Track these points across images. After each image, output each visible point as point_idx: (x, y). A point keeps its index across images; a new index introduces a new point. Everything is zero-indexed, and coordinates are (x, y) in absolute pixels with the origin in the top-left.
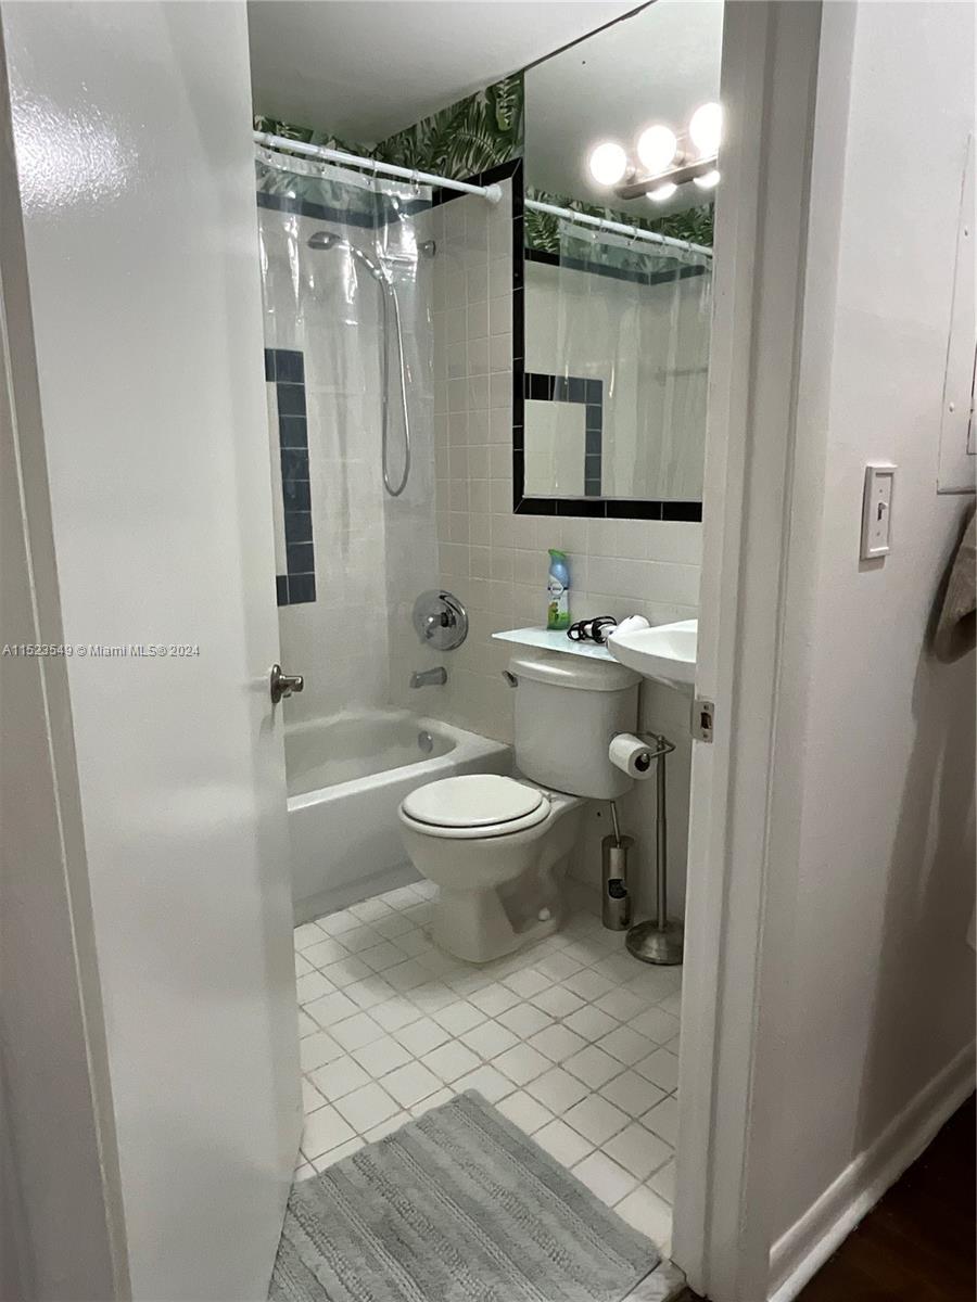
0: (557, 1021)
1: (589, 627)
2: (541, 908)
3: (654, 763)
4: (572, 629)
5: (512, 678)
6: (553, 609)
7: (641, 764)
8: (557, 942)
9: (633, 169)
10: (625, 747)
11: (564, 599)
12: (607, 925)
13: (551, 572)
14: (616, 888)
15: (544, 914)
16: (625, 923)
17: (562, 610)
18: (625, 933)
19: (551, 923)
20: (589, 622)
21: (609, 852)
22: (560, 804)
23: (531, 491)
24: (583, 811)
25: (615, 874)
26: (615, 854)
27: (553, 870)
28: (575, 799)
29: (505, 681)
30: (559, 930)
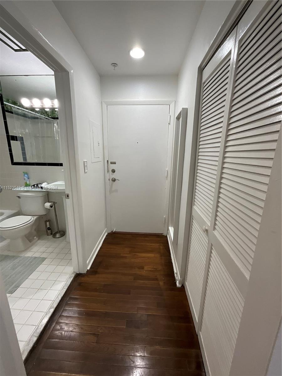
0: (44, 252)
1: (36, 185)
2: (34, 237)
3: (53, 206)
4: (32, 186)
5: (19, 197)
6: (26, 183)
7: (51, 207)
8: (39, 241)
9: (31, 104)
10: (48, 205)
11: (28, 181)
12: (48, 235)
13: (24, 176)
14: (49, 229)
15: (35, 238)
16: (51, 234)
17: (28, 183)
18: (52, 236)
19: (37, 239)
20: (35, 185)
21: (46, 223)
22: (35, 217)
23: (15, 161)
24: (40, 218)
25: (48, 226)
26: (48, 223)
27: (35, 230)
28: (38, 216)
29: (17, 198)
30: (39, 239)
